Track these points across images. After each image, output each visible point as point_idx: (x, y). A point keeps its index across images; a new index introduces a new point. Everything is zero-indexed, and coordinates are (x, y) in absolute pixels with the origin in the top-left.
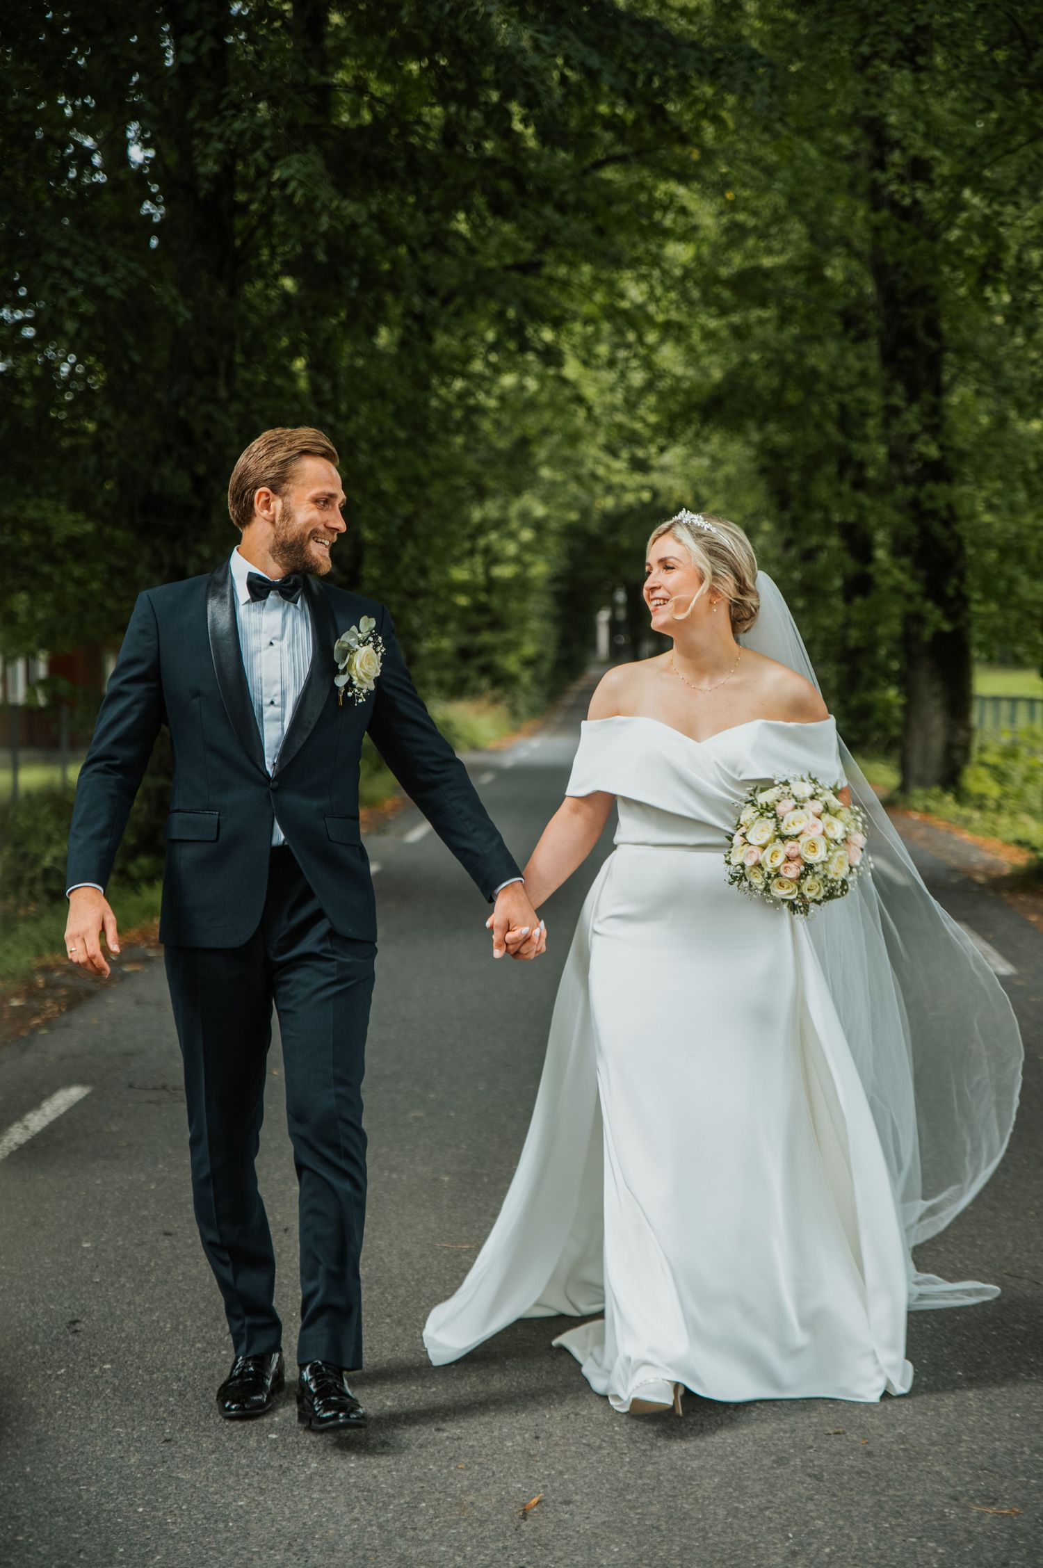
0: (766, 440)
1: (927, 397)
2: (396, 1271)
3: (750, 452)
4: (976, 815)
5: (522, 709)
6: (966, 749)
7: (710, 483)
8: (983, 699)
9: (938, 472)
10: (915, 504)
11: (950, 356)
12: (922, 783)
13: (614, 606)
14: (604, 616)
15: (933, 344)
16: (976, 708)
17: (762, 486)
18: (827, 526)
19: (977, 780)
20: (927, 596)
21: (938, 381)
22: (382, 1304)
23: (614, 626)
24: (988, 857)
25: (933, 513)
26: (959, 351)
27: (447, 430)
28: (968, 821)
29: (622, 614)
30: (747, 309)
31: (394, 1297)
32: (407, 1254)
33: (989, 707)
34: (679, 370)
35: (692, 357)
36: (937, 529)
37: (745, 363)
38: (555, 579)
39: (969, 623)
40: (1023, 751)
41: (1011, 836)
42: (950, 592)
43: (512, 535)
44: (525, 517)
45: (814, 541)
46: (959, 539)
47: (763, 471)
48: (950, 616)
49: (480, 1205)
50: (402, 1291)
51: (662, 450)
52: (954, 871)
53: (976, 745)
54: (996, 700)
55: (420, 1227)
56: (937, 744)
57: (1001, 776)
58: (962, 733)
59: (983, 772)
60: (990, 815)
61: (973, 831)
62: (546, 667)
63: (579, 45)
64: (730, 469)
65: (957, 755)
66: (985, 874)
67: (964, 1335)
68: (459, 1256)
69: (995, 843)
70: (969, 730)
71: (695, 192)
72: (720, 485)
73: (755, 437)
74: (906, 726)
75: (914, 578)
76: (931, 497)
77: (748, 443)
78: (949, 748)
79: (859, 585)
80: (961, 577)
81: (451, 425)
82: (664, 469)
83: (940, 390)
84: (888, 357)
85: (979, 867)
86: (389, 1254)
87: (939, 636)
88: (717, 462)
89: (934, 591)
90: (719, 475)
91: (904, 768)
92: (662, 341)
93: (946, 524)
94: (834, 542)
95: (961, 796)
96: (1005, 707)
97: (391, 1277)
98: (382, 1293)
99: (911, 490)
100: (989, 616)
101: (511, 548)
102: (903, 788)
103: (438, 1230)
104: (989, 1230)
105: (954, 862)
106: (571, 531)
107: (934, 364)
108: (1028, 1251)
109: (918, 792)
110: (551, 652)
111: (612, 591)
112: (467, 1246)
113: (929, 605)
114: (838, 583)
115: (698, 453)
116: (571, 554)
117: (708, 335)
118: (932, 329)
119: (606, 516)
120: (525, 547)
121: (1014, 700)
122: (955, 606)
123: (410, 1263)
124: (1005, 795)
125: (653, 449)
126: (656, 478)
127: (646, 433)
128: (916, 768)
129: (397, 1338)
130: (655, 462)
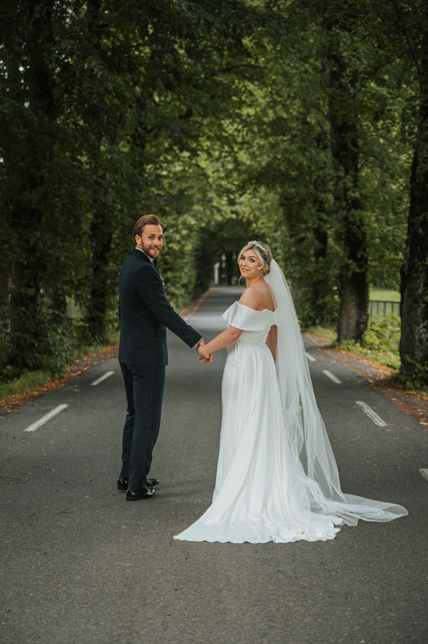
0: (285, 191)
1: (352, 172)
2: (94, 578)
3: (277, 197)
4: (369, 352)
5: (180, 304)
6: (366, 324)
7: (260, 209)
8: (372, 301)
9: (356, 204)
10: (346, 219)
11: (361, 155)
12: (346, 338)
13: (221, 262)
14: (217, 266)
15: (355, 150)
16: (370, 305)
17: (281, 210)
18: (308, 229)
19: (370, 337)
20: (349, 258)
21: (357, 166)
22: (84, 596)
23: (221, 269)
24: (374, 370)
25: (353, 223)
26: (365, 153)
27: (147, 185)
28: (366, 354)
29: (224, 265)
30: (278, 135)
31: (91, 593)
32: (100, 568)
33: (375, 305)
34: (248, 163)
35: (253, 156)
36: (355, 229)
37: (275, 158)
38: (196, 250)
39: (367, 270)
40: (389, 324)
41: (383, 361)
42: (359, 256)
43: (177, 232)
44: (184, 223)
45: (302, 235)
46: (364, 234)
47: (282, 205)
48: (361, 267)
49: (138, 541)
50: (95, 589)
51: (241, 196)
52: (359, 377)
53: (370, 321)
54: (378, 302)
55: (108, 553)
56: (353, 322)
57: (380, 335)
58: (364, 317)
59: (373, 333)
60: (376, 352)
61: (367, 359)
62: (191, 287)
63: (204, 11)
64: (269, 204)
65: (362, 326)
66: (373, 379)
67: (365, 619)
68: (125, 570)
69: (377, 364)
70: (368, 316)
71: (256, 86)
72: (264, 210)
73: (279, 190)
74: (340, 314)
75: (345, 250)
76: (353, 216)
77: (276, 193)
78: (358, 323)
79: (321, 253)
80: (365, 251)
81: (149, 183)
82: (241, 204)
83: (357, 170)
84: (336, 155)
85: (370, 375)
86: (92, 568)
87: (355, 274)
88: (263, 201)
89: (352, 256)
90: (264, 205)
91: (339, 331)
92: (240, 149)
93: (359, 228)
94: (310, 235)
95: (363, 344)
96: (381, 305)
97: (91, 581)
98: (85, 590)
99: (345, 212)
100: (375, 267)
101: (178, 237)
102: (339, 340)
103: (117, 555)
104: (376, 559)
105: (360, 373)
106: (203, 230)
107: (355, 158)
108: (395, 571)
109: (345, 342)
110: (193, 281)
111: (221, 256)
112: (129, 564)
113: (350, 262)
114: (312, 252)
115: (255, 196)
116: (202, 239)
117: (260, 147)
118: (354, 143)
119: (218, 224)
120: (183, 237)
121: (385, 303)
122: (362, 262)
123: (101, 573)
124: (381, 344)
125: (237, 195)
126: (237, 208)
127: (234, 188)
128: (344, 332)
129: (89, 616)
130: (237, 201)
